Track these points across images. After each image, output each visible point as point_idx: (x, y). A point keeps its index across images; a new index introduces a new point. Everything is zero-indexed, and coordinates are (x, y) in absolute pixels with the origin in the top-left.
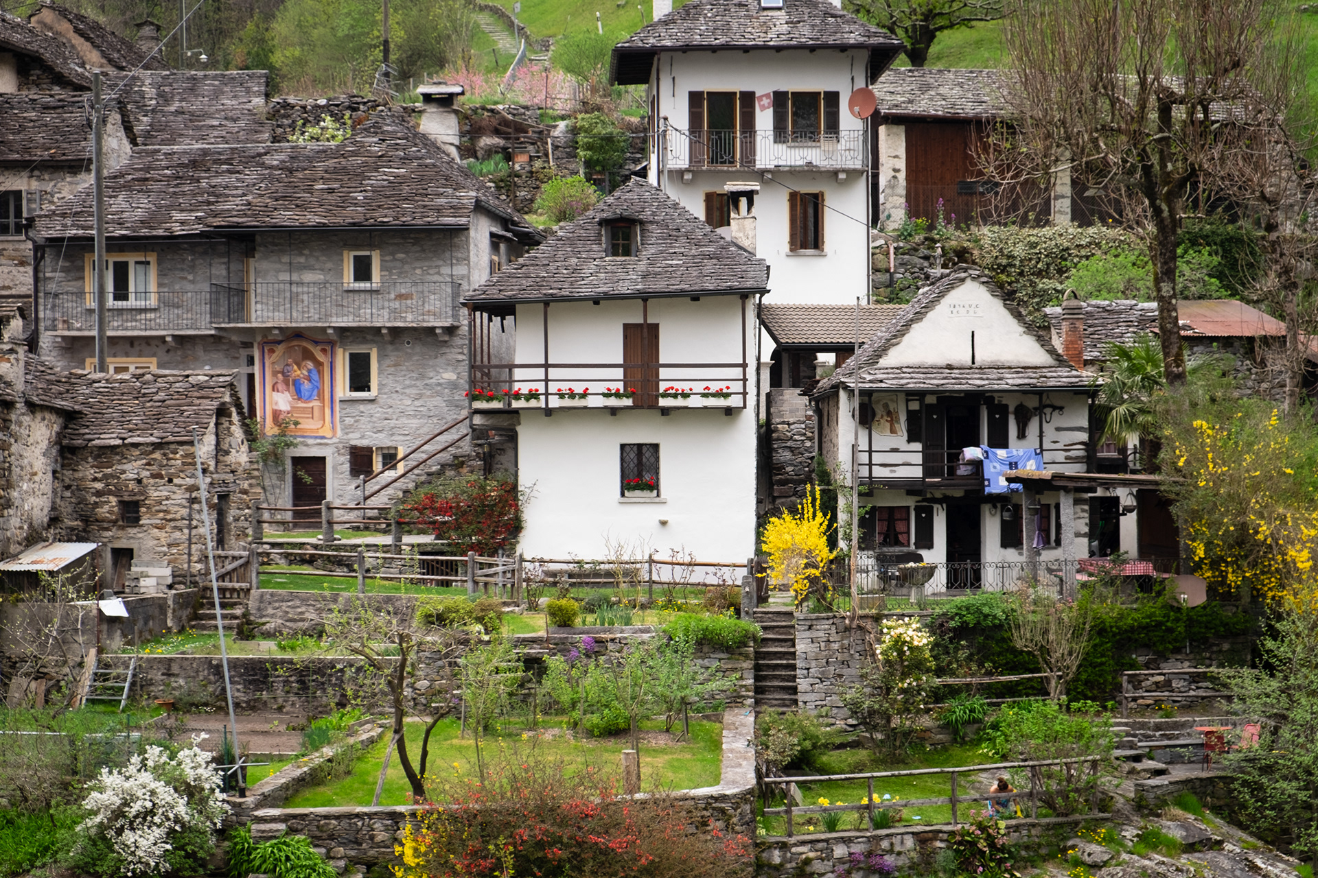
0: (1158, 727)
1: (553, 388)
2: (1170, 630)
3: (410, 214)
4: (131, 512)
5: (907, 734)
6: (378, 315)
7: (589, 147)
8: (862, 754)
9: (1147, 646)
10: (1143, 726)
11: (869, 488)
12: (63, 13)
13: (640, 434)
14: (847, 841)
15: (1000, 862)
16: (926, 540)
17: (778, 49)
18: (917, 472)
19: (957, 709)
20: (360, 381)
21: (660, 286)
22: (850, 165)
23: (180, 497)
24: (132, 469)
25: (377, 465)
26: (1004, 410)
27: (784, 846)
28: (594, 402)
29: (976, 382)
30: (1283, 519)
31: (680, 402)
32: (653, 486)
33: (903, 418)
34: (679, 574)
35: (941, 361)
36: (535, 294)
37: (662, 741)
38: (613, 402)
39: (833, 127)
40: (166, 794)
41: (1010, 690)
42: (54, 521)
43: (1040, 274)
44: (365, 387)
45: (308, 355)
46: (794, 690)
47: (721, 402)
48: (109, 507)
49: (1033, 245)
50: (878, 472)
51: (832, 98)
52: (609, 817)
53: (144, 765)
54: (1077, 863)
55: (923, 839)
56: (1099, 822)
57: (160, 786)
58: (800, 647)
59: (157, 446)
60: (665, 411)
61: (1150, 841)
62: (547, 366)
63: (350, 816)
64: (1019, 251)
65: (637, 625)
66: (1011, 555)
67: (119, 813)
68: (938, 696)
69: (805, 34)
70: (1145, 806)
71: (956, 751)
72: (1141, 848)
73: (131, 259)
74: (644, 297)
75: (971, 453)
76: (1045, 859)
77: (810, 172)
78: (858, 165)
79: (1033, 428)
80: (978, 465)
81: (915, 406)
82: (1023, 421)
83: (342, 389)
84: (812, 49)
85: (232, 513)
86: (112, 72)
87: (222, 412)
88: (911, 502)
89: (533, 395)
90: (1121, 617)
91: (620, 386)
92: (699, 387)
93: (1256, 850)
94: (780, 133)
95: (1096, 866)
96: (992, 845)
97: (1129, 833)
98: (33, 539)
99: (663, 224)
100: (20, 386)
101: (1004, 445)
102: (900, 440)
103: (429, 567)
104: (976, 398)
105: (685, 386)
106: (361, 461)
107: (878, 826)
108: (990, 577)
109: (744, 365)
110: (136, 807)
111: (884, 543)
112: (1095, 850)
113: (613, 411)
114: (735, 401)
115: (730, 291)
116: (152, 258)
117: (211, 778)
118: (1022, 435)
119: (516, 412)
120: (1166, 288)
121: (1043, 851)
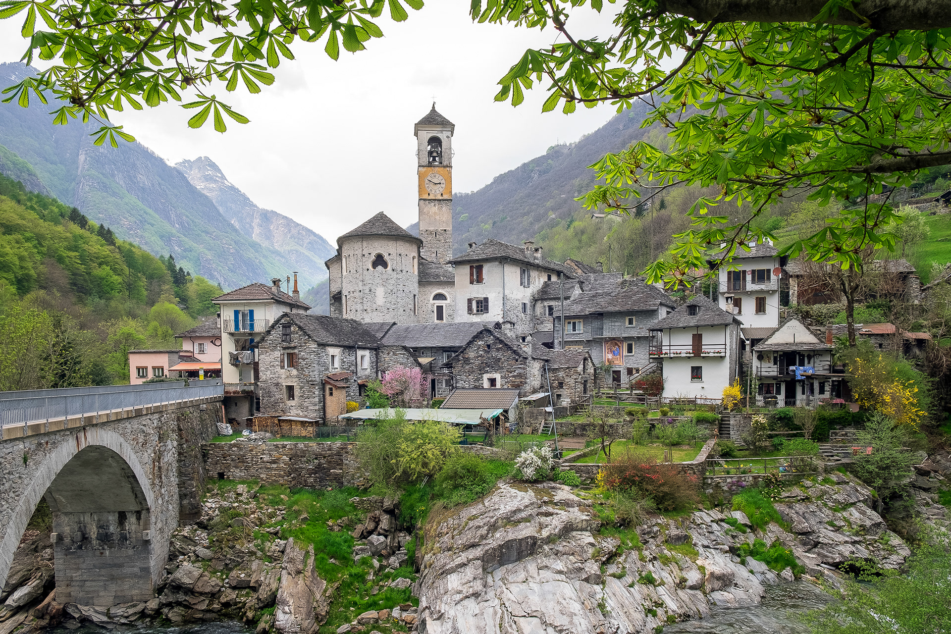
0: (840, 447)
1: (671, 351)
2: (847, 419)
3: (643, 307)
4: (561, 385)
5: (760, 447)
6: (634, 333)
7: (705, 287)
8: (747, 452)
9: (839, 423)
10: (836, 446)
11: (761, 378)
12: (572, 261)
13: (696, 364)
14: (731, 478)
15: (778, 485)
16: (779, 392)
17: (753, 258)
18: (775, 374)
19: (776, 440)
20: (630, 350)
21: (702, 323)
22: (773, 289)
23: (573, 381)
24: (561, 374)
25: (634, 372)
26: (803, 356)
27: (712, 478)
28: (683, 355)
29: (794, 348)
30: (882, 387)
31: (707, 355)
32: (700, 377)
33: (772, 358)
34: (702, 402)
35: (784, 342)
36: (667, 326)
37: (687, 447)
38: (688, 355)
39: (769, 278)
40: (535, 459)
41: (795, 435)
42: (542, 387)
43: (831, 317)
44: (631, 352)
45: (617, 344)
46: (729, 434)
47: (719, 355)
48: (556, 384)
49: (828, 309)
50: (764, 374)
51: (769, 271)
52: (653, 469)
53: (532, 451)
54: (803, 486)
55: (755, 478)
56: (811, 475)
57: (534, 457)
58: (731, 422)
59: (568, 368)
60: (704, 357)
61: (826, 481)
62: (670, 346)
63: (587, 466)
64: (824, 311)
65: (685, 415)
66: (804, 397)
67: (523, 463)
68: (770, 436)
69: (760, 254)
70: (827, 470)
71: (776, 452)
72: (823, 483)
73: (577, 321)
74: (697, 327)
75: (792, 368)
76: (794, 485)
77: (762, 291)
78: (776, 289)
79: (812, 360)
80: (794, 371)
81: (776, 355)
82: (809, 358)
83: (625, 353)
84: (763, 257)
85: (588, 385)
86: (584, 274)
87: (585, 359)
88: (774, 382)
89: (666, 353)
90: (831, 415)
91: (691, 351)
92: (712, 351)
93: (860, 485)
94: (753, 281)
95: (808, 488)
96: (776, 480)
97: (820, 478)
98: (535, 391)
99: (705, 306)
100: (530, 353)
101: (803, 365)
102: (771, 364)
103: (640, 400)
104: (794, 353)
105: (709, 351)
106: (630, 371)
107: (742, 473)
108: (798, 403)
109: (725, 345)
110: (528, 462)
111: (767, 393)
112: (808, 483)
113: (689, 358)
114: (723, 354)
115: (721, 325)
116: (581, 321)
117: (549, 455)
118: (809, 363)
119: (662, 358)
120: (850, 320)
121: (793, 482)
